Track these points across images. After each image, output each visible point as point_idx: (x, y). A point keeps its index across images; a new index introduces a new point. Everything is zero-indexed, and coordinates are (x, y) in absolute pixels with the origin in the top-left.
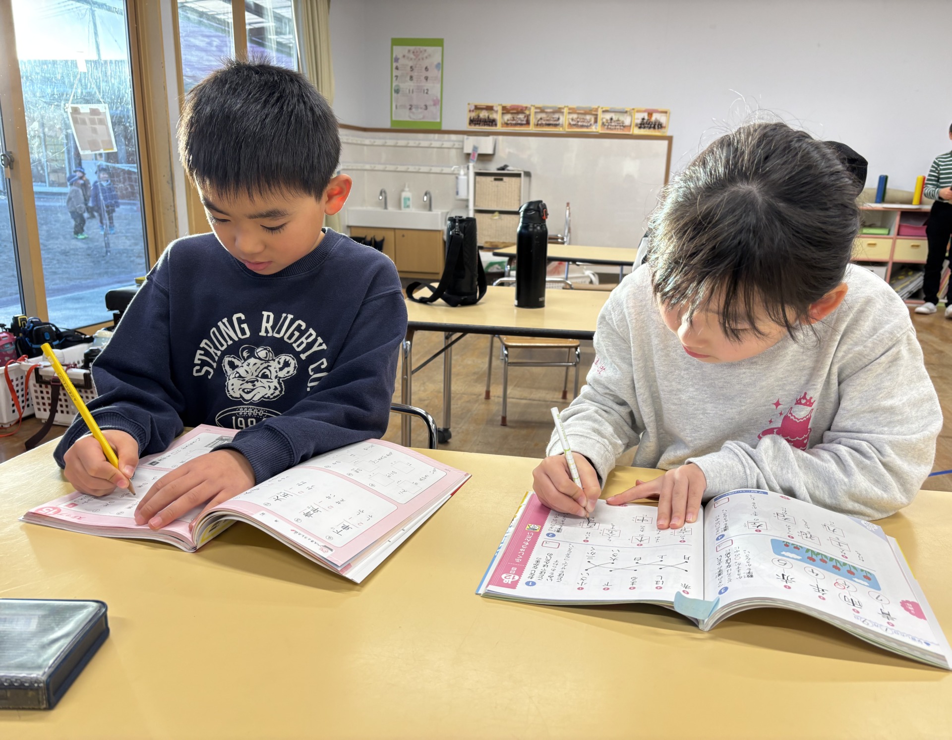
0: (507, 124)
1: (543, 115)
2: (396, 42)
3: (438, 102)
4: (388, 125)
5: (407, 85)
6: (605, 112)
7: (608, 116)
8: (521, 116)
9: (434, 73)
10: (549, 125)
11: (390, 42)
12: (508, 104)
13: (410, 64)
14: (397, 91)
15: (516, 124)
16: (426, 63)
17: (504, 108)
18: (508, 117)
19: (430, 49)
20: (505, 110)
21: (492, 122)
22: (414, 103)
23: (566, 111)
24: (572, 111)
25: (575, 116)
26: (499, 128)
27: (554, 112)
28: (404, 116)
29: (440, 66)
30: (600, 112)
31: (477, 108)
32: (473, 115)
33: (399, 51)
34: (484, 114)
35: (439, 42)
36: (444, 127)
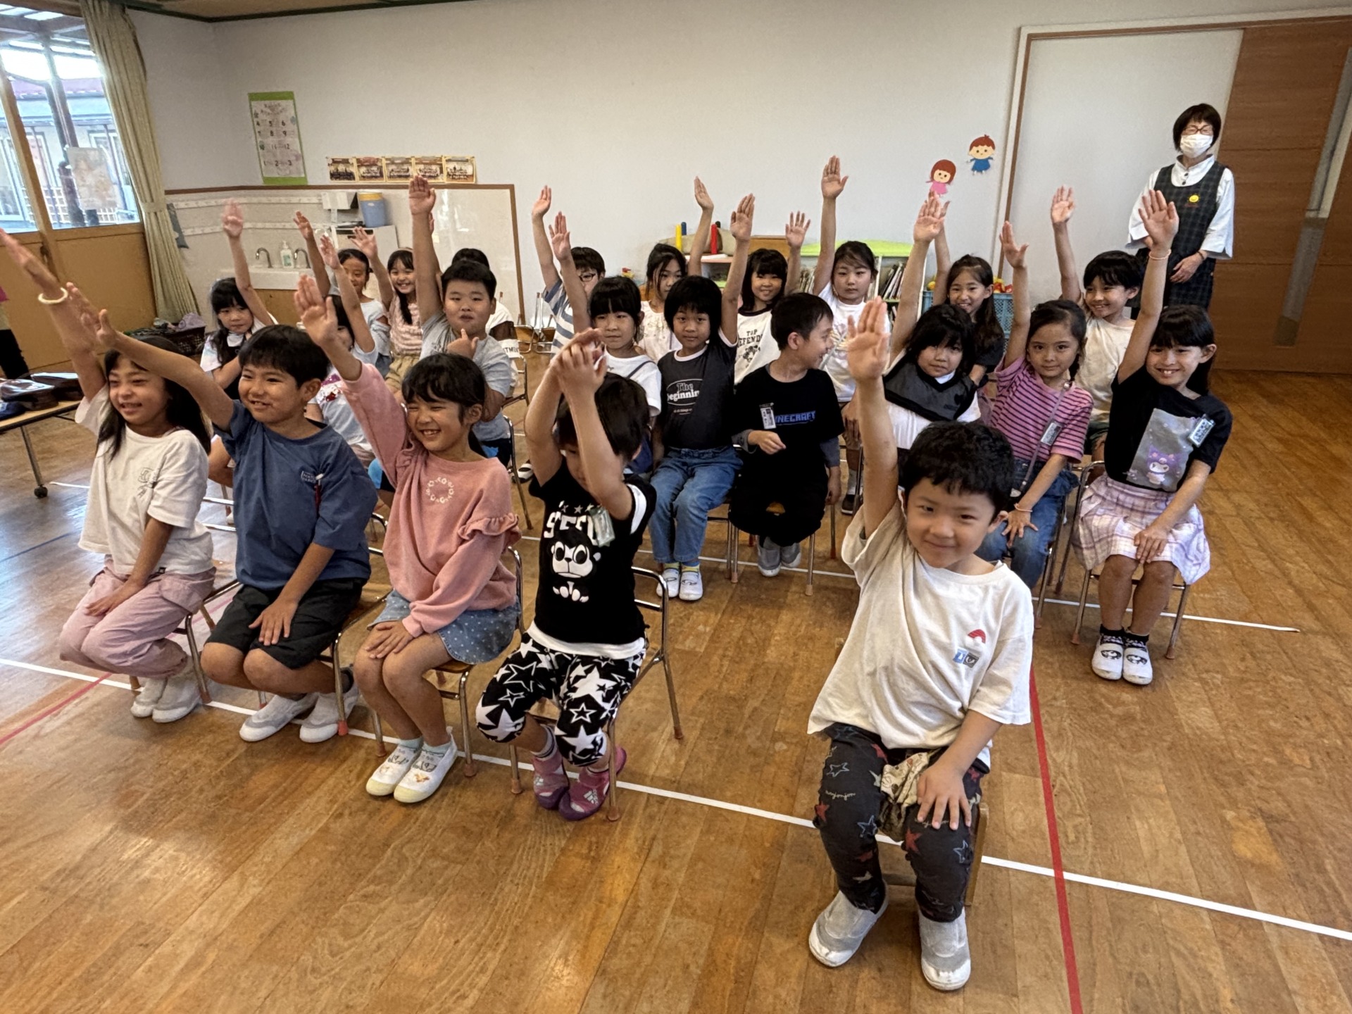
0: (363, 177)
1: (392, 167)
2: (254, 97)
3: (300, 157)
4: (260, 183)
5: (270, 141)
6: (449, 161)
7: (451, 165)
8: (375, 168)
9: (290, 127)
10: (400, 177)
11: (247, 98)
12: (362, 156)
13: (269, 119)
14: (262, 147)
15: (372, 177)
16: (281, 117)
17: (358, 161)
18: (363, 169)
19: (283, 103)
20: (361, 163)
21: (350, 176)
22: (279, 158)
23: (413, 161)
24: (420, 162)
25: (422, 167)
26: (358, 182)
27: (402, 164)
28: (274, 173)
29: (295, 120)
30: (444, 162)
31: (335, 162)
32: (333, 169)
33: (258, 106)
34: (341, 168)
35: (289, 96)
36: (311, 183)
